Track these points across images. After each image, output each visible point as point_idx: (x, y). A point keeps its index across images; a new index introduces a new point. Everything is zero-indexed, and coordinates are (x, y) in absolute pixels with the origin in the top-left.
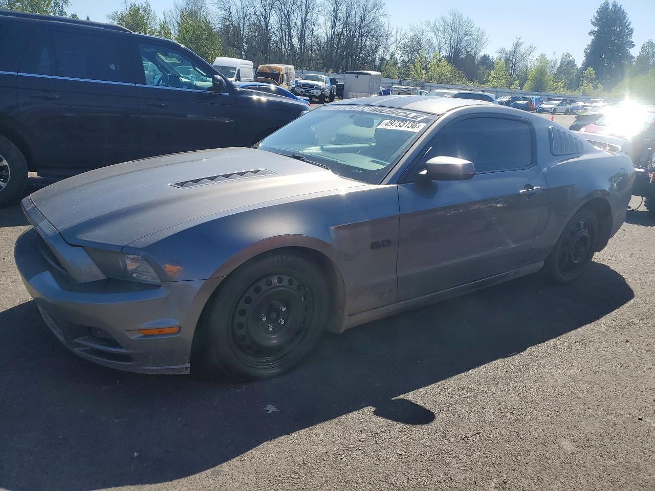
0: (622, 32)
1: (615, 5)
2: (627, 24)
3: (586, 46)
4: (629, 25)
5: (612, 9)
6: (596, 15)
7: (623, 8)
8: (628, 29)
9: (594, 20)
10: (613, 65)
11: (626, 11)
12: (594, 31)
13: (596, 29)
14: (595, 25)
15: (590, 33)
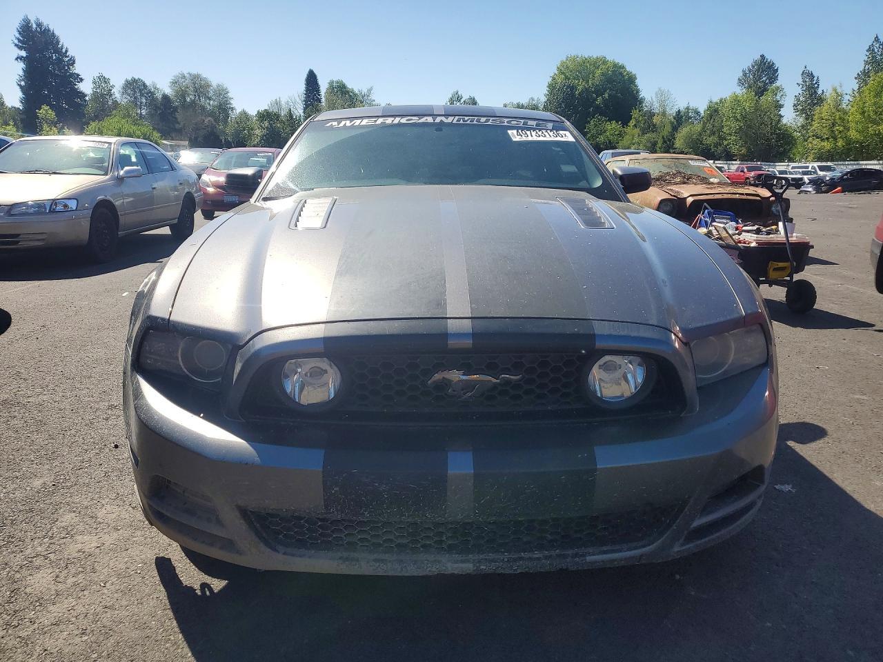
0: (60, 61)
1: (39, 25)
2: (64, 50)
3: (18, 77)
4: (66, 51)
5: (36, 28)
6: (18, 35)
7: (51, 29)
8: (66, 57)
9: (16, 42)
10: (63, 104)
11: (56, 33)
12: (22, 57)
13: (23, 53)
14: (20, 48)
15: (17, 59)
